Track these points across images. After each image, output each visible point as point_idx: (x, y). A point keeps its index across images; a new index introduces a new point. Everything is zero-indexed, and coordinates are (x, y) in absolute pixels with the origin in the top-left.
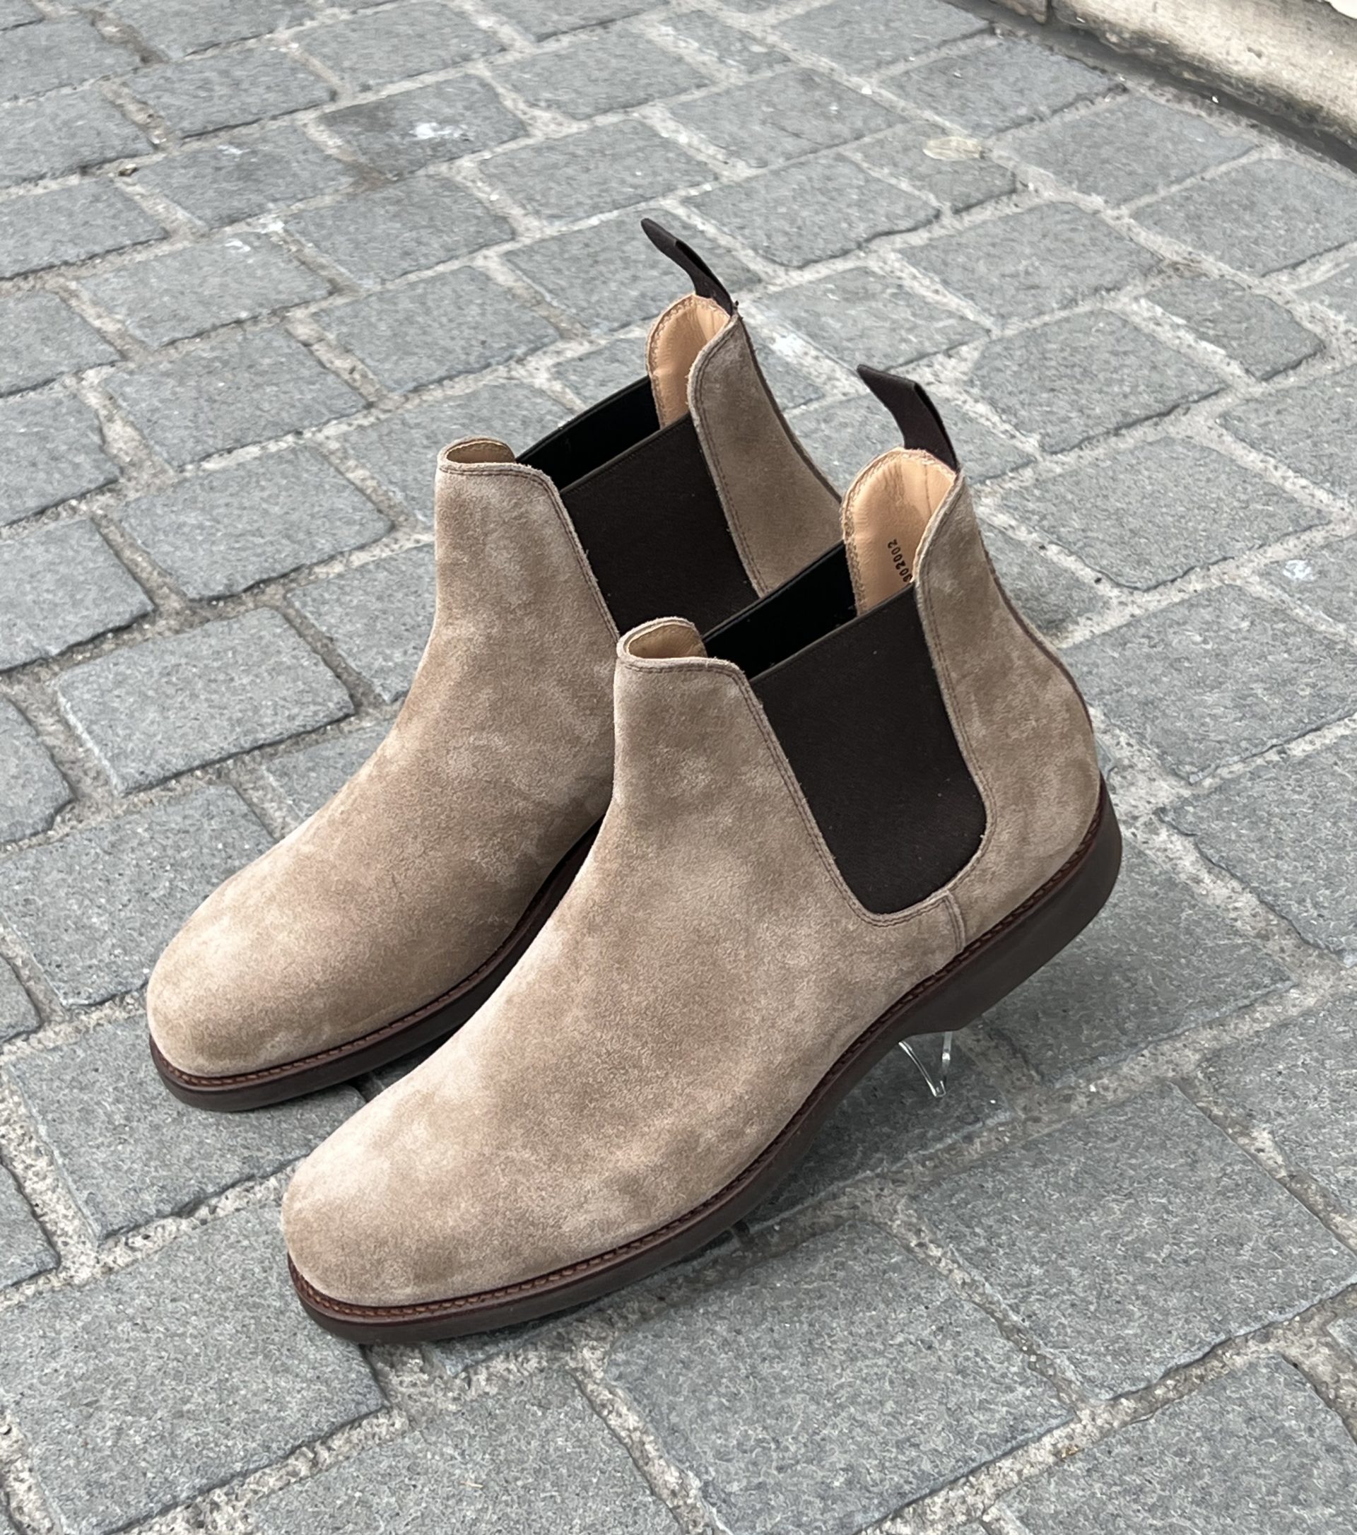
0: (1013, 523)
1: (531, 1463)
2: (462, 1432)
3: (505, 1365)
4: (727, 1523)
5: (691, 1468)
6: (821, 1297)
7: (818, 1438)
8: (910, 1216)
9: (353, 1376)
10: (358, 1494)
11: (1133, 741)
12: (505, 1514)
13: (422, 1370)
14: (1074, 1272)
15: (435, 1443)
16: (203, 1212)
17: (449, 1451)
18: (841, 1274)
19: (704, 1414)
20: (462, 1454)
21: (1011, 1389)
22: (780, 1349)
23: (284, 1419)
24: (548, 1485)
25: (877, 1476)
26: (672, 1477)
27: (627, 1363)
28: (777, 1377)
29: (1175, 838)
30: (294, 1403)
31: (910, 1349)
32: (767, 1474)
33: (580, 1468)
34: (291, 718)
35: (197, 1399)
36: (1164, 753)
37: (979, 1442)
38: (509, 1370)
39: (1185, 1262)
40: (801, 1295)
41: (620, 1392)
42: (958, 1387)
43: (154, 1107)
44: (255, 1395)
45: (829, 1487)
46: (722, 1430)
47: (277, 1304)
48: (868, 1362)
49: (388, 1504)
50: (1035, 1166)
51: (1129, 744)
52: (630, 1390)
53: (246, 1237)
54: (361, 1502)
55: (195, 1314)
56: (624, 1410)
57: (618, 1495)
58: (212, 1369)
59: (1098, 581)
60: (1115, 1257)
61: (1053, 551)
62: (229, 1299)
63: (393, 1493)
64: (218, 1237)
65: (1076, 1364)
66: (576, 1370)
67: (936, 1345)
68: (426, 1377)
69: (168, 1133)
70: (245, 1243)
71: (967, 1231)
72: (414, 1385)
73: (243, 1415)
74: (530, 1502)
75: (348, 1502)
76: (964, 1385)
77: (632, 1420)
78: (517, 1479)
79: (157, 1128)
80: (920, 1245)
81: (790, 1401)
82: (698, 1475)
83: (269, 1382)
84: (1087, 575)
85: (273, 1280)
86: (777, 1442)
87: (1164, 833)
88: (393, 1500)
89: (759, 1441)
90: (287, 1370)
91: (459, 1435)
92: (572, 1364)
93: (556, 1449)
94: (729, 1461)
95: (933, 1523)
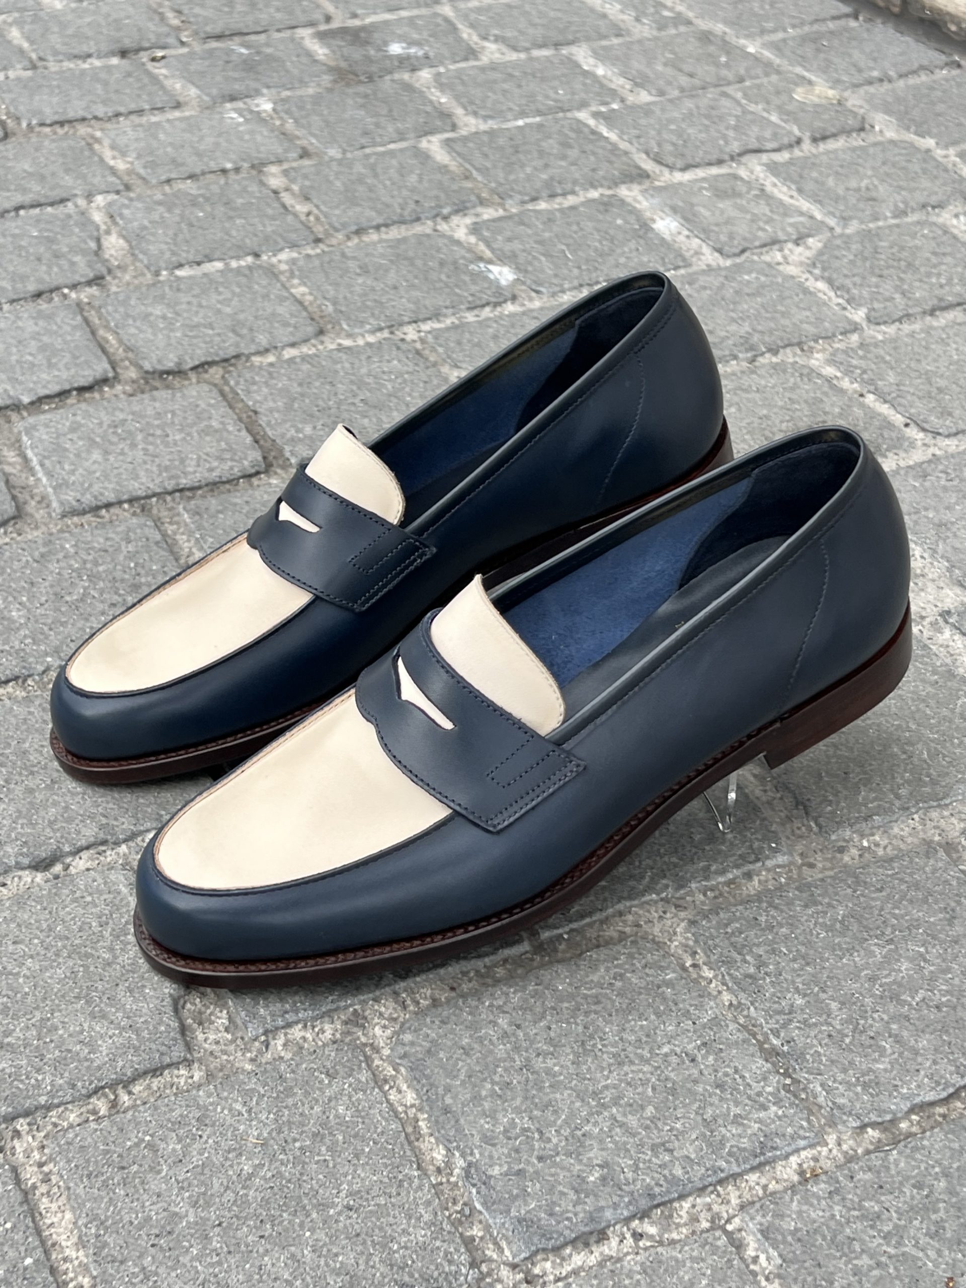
0: (839, 374)
1: (311, 1126)
2: (253, 1090)
3: (302, 1034)
4: (484, 1204)
5: (458, 1148)
6: (598, 1003)
7: (579, 1133)
8: (687, 939)
9: (163, 1028)
10: (148, 1138)
11: (926, 555)
12: (279, 1173)
13: (227, 1030)
14: (834, 1005)
15: (226, 1099)
16: (58, 868)
17: (238, 1106)
18: (619, 984)
19: (476, 1098)
20: (249, 1111)
21: (765, 1108)
22: (555, 1046)
23: (92, 1061)
24: (323, 1149)
25: (630, 1175)
26: (439, 1154)
27: (412, 1044)
28: (548, 1072)
29: (956, 637)
30: (104, 1047)
31: (674, 1059)
32: (528, 1162)
33: (356, 1136)
34: (211, 470)
35: (18, 1033)
36: (953, 566)
37: (730, 1154)
38: (304, 1039)
39: (938, 1007)
40: (579, 999)
41: (403, 1070)
42: (715, 1100)
43: (32, 773)
44: (70, 1035)
45: (584, 1180)
46: (492, 1115)
47: (106, 956)
48: (634, 1068)
49: (174, 1150)
50: (806, 906)
51: (922, 557)
52: (412, 1069)
53: (90, 894)
54: (151, 1146)
55: (32, 957)
56: (404, 1087)
57: (386, 1166)
58: (37, 1008)
59: (907, 425)
60: (873, 996)
61: (870, 399)
62: (64, 947)
63: (180, 1141)
64: (66, 891)
65: (829, 1091)
66: (365, 1045)
67: (699, 1058)
68: (229, 1037)
69: (39, 796)
70: (89, 899)
71: (739, 958)
72: (217, 1043)
73: (57, 1053)
74: (304, 1163)
75: (137, 1145)
76: (721, 1099)
77: (410, 1097)
78: (295, 1140)
79: (30, 791)
80: (694, 966)
81: (558, 1096)
82: (463, 1155)
83: (86, 1026)
84: (898, 419)
85: (107, 934)
86: (541, 1133)
87: (947, 633)
88: (179, 1147)
89: (525, 1130)
90: (104, 1016)
91: (249, 1093)
92: (363, 1040)
93: (337, 1116)
94: (494, 1145)
95: (678, 1226)
